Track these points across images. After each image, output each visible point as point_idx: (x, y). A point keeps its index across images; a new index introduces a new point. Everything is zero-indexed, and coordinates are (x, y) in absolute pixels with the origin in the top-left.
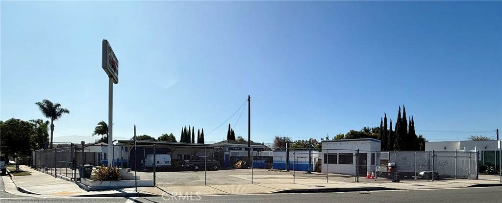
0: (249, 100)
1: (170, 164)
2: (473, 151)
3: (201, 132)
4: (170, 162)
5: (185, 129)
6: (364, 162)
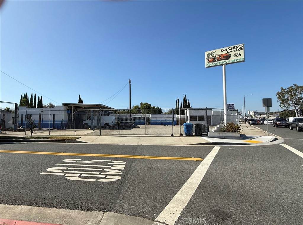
6: (210, 119)
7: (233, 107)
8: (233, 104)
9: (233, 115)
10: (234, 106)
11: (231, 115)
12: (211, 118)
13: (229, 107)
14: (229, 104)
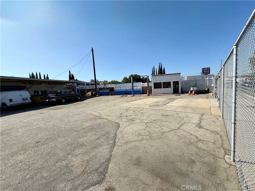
0: (93, 51)
1: (30, 101)
2: (211, 78)
3: (46, 76)
4: (29, 99)
5: (33, 74)
6: (177, 86)
7: (208, 71)
8: (208, 68)
9: (208, 79)
10: (210, 70)
11: (206, 79)
12: (180, 84)
13: (204, 71)
14: (204, 68)
